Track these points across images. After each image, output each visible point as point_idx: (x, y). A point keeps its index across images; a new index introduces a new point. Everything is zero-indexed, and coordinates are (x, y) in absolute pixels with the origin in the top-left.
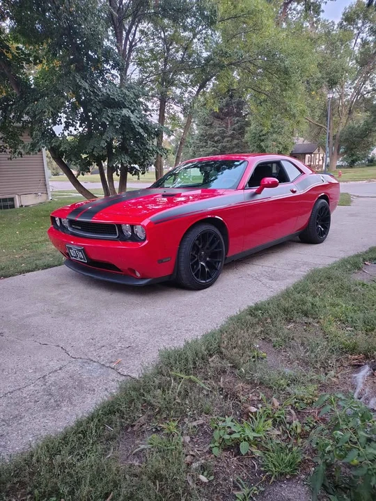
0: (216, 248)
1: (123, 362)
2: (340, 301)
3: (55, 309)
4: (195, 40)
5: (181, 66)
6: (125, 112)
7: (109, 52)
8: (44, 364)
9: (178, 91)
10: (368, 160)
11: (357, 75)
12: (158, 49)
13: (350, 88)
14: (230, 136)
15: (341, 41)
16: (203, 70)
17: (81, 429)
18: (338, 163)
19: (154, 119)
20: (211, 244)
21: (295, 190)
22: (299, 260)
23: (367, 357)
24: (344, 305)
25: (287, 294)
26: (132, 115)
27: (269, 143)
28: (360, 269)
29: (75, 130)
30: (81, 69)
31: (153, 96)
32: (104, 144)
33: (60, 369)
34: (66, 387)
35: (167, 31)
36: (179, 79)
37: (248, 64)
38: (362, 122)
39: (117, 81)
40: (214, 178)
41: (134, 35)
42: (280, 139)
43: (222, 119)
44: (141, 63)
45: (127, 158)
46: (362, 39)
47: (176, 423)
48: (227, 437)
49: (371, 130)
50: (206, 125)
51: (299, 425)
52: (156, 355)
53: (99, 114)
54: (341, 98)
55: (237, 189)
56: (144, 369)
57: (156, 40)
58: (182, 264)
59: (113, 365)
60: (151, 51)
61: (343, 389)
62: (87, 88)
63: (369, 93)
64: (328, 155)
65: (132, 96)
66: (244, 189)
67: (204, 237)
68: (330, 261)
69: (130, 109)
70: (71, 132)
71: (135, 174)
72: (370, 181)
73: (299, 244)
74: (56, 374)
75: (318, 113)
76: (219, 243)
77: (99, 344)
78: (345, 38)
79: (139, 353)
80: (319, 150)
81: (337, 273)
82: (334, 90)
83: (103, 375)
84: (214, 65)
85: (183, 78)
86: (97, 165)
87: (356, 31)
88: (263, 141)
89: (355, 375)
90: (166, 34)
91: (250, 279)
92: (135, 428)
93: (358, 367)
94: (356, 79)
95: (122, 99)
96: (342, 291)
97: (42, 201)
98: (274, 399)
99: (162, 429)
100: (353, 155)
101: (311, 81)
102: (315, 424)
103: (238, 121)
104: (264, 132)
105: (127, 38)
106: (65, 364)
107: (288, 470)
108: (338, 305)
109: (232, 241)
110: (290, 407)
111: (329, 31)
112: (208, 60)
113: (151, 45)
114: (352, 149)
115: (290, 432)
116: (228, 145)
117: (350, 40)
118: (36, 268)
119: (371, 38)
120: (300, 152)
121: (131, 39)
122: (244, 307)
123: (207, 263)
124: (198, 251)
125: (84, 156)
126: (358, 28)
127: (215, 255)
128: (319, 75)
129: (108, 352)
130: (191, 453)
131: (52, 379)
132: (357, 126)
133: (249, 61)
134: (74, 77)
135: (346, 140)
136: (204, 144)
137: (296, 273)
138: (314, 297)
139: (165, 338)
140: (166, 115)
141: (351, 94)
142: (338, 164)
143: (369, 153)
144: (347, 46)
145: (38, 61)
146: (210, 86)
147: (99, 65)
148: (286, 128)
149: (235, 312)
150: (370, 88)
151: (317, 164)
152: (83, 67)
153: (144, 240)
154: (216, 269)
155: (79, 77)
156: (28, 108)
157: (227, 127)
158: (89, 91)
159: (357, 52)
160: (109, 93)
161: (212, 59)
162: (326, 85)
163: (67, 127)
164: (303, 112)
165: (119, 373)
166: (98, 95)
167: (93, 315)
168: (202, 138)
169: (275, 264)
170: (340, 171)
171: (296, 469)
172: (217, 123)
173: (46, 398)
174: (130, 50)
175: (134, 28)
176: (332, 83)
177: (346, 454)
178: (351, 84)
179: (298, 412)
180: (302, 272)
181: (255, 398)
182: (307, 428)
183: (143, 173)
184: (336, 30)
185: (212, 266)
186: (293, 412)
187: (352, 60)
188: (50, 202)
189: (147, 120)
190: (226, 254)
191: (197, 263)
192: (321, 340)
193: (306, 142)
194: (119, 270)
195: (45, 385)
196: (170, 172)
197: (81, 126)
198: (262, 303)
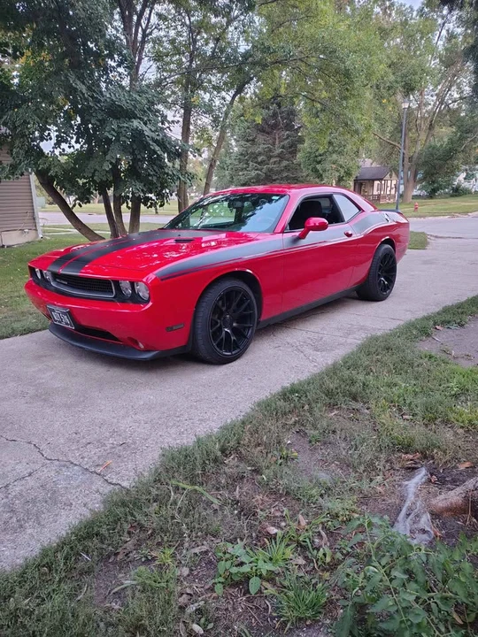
0: (245, 310)
1: (113, 465)
2: (397, 379)
3: (32, 391)
4: (231, 29)
5: (212, 63)
6: (136, 123)
7: (113, 43)
8: (9, 468)
9: (207, 97)
10: (453, 189)
11: (441, 79)
12: (182, 39)
13: (432, 96)
14: (278, 156)
15: (422, 33)
16: (240, 70)
17: (46, 561)
18: (416, 192)
19: (175, 133)
20: (239, 305)
21: (350, 233)
22: (355, 323)
23: (425, 457)
24: (403, 384)
25: (333, 371)
26: (145, 128)
27: (327, 166)
28: (428, 335)
29: (70, 147)
30: (77, 66)
31: (174, 103)
32: (107, 167)
33: (30, 475)
34: (34, 501)
35: (193, 16)
36: (210, 81)
37: (299, 63)
38: (446, 140)
39: (126, 82)
40: (250, 213)
41: (149, 19)
42: (341, 161)
43: (268, 133)
44: (158, 57)
45: (140, 186)
46: (448, 31)
47: (172, 550)
48: (234, 570)
49: (456, 150)
50: (248, 141)
51: (329, 552)
52: (157, 454)
53: (101, 125)
54: (419, 107)
55: (274, 233)
56: (138, 476)
57: (179, 27)
58: (199, 332)
59: (99, 470)
60: (172, 42)
61: (390, 501)
62: (84, 91)
63: (455, 102)
64: (402, 181)
65: (145, 102)
66: (282, 232)
67: (228, 296)
68: (393, 325)
69: (142, 120)
70: (64, 150)
71: (150, 206)
72: (453, 217)
73: (357, 302)
74: (24, 482)
75: (389, 128)
76: (249, 305)
77: (84, 441)
78: (427, 29)
79: (135, 453)
80: (391, 176)
81: (399, 341)
82: (411, 97)
83: (84, 482)
84: (254, 64)
85: (213, 79)
86: (100, 194)
87: (440, 21)
88: (319, 162)
89: (406, 483)
90: (192, 19)
91: (290, 350)
92: (120, 557)
93: (412, 470)
94: (439, 84)
95: (131, 107)
96: (403, 366)
97: (30, 240)
98: (300, 516)
99: (154, 559)
100: (433, 182)
101: (382, 86)
102: (350, 550)
103: (288, 137)
104: (321, 152)
105: (139, 23)
106: (37, 467)
107: (309, 613)
108: (395, 385)
109: (266, 301)
110: (321, 526)
111: (406, 20)
112: (246, 55)
113: (172, 33)
114: (432, 175)
115: (317, 560)
116: (275, 167)
117: (432, 31)
118: (13, 333)
119: (459, 30)
120: (367, 177)
121: (144, 26)
122: (277, 389)
123: (234, 330)
124: (221, 314)
125: (81, 182)
126: (443, 17)
127: (244, 319)
128: (392, 78)
129: (93, 452)
130: (188, 591)
131: (16, 489)
132: (439, 145)
133: (300, 59)
134: (66, 76)
135: (425, 163)
136: (245, 166)
137: (349, 341)
138: (368, 374)
139: (173, 431)
140: (191, 127)
141: (432, 103)
142: (415, 194)
143: (454, 180)
144: (429, 40)
145: (18, 53)
146: (251, 90)
147: (100, 61)
148: (349, 147)
149: (264, 395)
150: (456, 96)
151: (388, 193)
152: (80, 63)
153: (148, 302)
154: (245, 337)
155: (73, 77)
156: (5, 117)
157: (274, 144)
158: (86, 95)
159: (441, 48)
160: (114, 99)
161: (251, 56)
162: (400, 92)
163: (58, 144)
164: (368, 128)
165: (106, 480)
166: (99, 101)
167: (82, 399)
168: (242, 157)
169: (323, 329)
170: (417, 202)
171: (320, 612)
172: (261, 138)
173: (7, 515)
174: (143, 42)
175: (147, 11)
176: (409, 89)
177: (379, 597)
178: (433, 90)
179: (330, 534)
180: (357, 339)
181: (278, 514)
182: (339, 556)
183: (161, 206)
184: (415, 18)
185: (239, 332)
186: (323, 533)
187: (435, 58)
188: (40, 242)
189: (165, 136)
190: (259, 317)
191: (220, 329)
192: (369, 433)
193: (374, 165)
194: (116, 339)
195: (7, 497)
196: (196, 203)
197: (77, 142)
198: (300, 383)
